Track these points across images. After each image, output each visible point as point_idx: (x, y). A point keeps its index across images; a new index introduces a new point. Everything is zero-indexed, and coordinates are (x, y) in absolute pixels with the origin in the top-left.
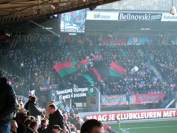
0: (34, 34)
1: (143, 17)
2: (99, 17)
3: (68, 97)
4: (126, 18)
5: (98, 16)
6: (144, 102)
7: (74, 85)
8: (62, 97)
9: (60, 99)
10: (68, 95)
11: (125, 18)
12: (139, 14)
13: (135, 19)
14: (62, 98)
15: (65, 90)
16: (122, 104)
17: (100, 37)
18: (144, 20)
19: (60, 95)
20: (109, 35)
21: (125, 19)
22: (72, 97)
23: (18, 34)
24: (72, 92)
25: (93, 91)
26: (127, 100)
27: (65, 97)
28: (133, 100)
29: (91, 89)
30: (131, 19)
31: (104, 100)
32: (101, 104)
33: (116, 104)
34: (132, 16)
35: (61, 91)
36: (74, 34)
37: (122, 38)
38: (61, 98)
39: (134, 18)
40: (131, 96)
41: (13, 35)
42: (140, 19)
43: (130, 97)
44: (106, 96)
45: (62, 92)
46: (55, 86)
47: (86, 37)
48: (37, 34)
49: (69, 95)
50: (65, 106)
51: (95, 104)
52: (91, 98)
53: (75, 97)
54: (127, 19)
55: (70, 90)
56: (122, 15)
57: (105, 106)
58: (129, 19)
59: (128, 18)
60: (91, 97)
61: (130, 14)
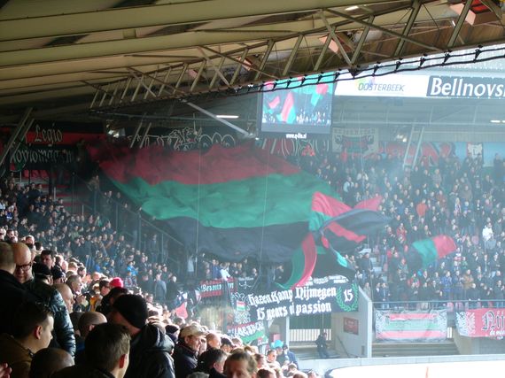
0: (186, 132)
1: (498, 89)
2: (374, 86)
3: (283, 312)
4: (451, 91)
5: (370, 85)
6: (498, 333)
8: (265, 311)
9: (259, 318)
10: (280, 308)
11: (446, 91)
12: (486, 81)
13: (477, 94)
14: (266, 317)
15: (274, 294)
16: (433, 336)
17: (372, 142)
18: (502, 96)
19: (260, 306)
20: (399, 137)
21: (448, 93)
22: (292, 312)
23: (142, 133)
24: (291, 298)
25: (352, 296)
26: (448, 326)
27: (273, 314)
28: (466, 325)
29: (345, 293)
30: (464, 94)
31: (381, 325)
32: (374, 335)
33: (417, 337)
34: (466, 85)
35: (260, 296)
36: (300, 136)
37: (437, 145)
38: (261, 315)
39: (474, 91)
40: (462, 313)
41: (127, 134)
42: (490, 93)
43: (458, 316)
44: (388, 313)
45: (265, 299)
46: (242, 283)
47: (334, 142)
48: (196, 133)
49: (285, 307)
50: (271, 340)
51: (356, 333)
52: (345, 318)
53: (298, 314)
54: (453, 94)
55: (286, 295)
56: (437, 82)
57: (386, 340)
58: (459, 94)
59: (456, 92)
60: (346, 316)
61: (461, 80)
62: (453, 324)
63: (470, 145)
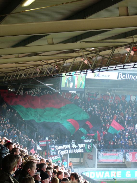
0: (35, 90)
2: (99, 76)
3: (67, 152)
4: (125, 78)
5: (98, 75)
7: (73, 141)
8: (61, 152)
9: (59, 154)
10: (66, 151)
11: (124, 78)
14: (61, 154)
15: (64, 146)
16: (118, 161)
17: (98, 94)
19: (59, 150)
20: (107, 93)
21: (124, 79)
22: (70, 152)
23: (20, 90)
24: (70, 147)
25: (90, 147)
26: (123, 158)
27: (63, 152)
28: (129, 157)
29: (88, 146)
30: (130, 79)
31: (100, 157)
32: (98, 161)
33: (113, 161)
34: (130, 76)
35: (59, 146)
36: (74, 92)
37: (120, 96)
40: (128, 154)
41: (15, 90)
43: (127, 154)
44: (103, 153)
45: (61, 147)
46: (53, 142)
47: (85, 94)
48: (39, 90)
49: (67, 150)
50: (63, 161)
51: (92, 160)
53: (72, 153)
54: (126, 79)
55: (68, 146)
56: (121, 75)
57: (102, 162)
58: (128, 79)
59: (127, 78)
60: (88, 154)
61: (129, 74)
62: (125, 157)
63: (131, 96)
